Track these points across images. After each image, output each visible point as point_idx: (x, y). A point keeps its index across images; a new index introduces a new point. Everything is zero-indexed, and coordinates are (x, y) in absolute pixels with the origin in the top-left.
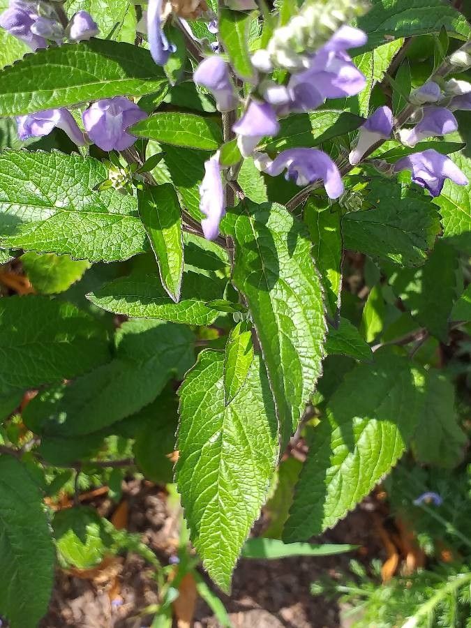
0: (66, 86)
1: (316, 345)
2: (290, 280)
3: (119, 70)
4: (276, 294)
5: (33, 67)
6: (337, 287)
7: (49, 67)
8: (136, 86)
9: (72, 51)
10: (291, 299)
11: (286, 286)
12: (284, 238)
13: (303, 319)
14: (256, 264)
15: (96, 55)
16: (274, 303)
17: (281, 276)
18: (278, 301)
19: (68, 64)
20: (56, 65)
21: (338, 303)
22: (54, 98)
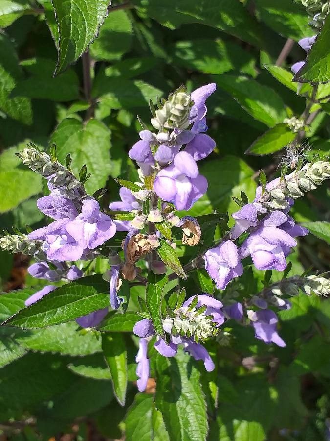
0: (64, 305)
1: (202, 437)
2: (188, 395)
3: (93, 290)
4: (180, 403)
5: (47, 300)
6: (215, 395)
7: (56, 298)
8: (102, 299)
9: (68, 287)
10: (189, 406)
11: (186, 398)
12: (185, 365)
13: (195, 420)
14: (168, 386)
15: (81, 285)
16: (178, 409)
17: (183, 391)
18: (181, 408)
19: (66, 294)
20: (60, 296)
21: (216, 405)
22: (58, 314)
